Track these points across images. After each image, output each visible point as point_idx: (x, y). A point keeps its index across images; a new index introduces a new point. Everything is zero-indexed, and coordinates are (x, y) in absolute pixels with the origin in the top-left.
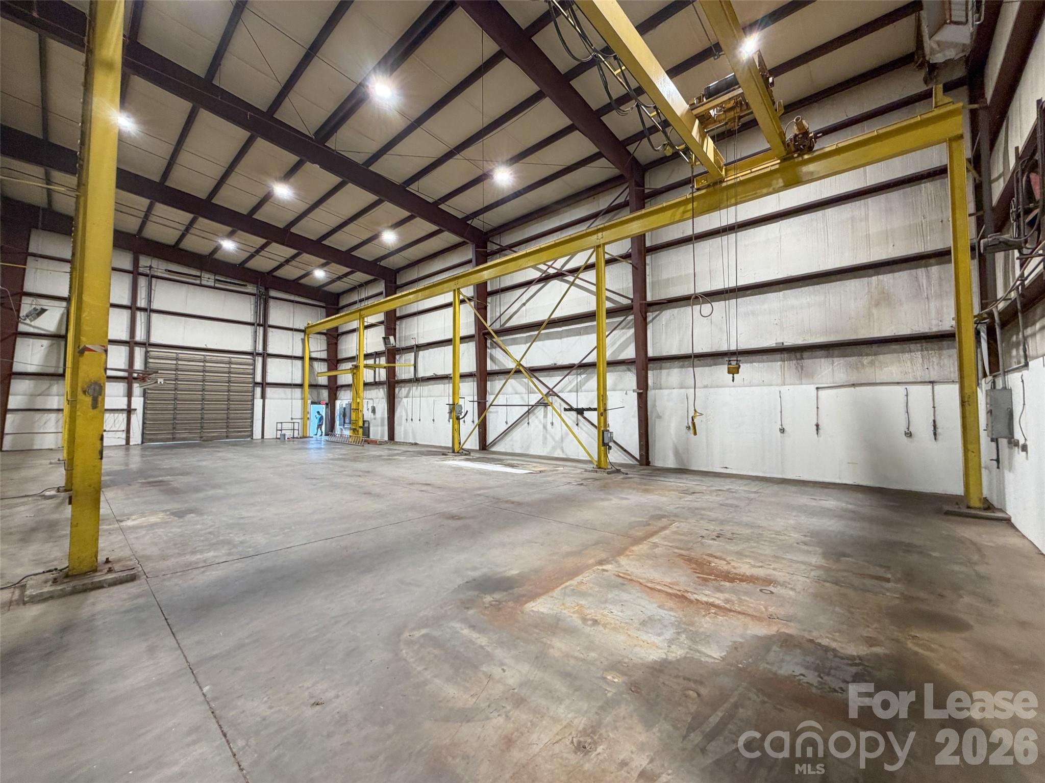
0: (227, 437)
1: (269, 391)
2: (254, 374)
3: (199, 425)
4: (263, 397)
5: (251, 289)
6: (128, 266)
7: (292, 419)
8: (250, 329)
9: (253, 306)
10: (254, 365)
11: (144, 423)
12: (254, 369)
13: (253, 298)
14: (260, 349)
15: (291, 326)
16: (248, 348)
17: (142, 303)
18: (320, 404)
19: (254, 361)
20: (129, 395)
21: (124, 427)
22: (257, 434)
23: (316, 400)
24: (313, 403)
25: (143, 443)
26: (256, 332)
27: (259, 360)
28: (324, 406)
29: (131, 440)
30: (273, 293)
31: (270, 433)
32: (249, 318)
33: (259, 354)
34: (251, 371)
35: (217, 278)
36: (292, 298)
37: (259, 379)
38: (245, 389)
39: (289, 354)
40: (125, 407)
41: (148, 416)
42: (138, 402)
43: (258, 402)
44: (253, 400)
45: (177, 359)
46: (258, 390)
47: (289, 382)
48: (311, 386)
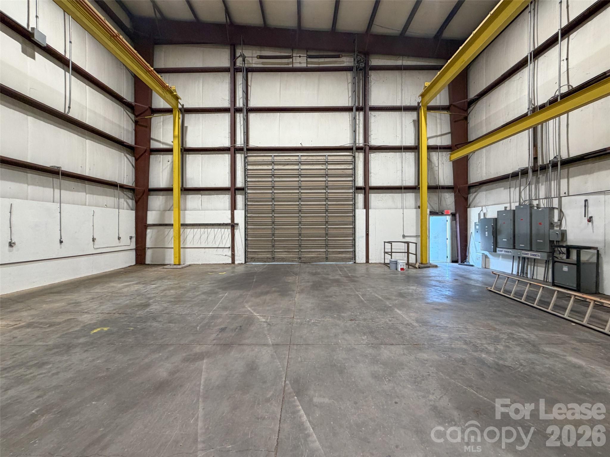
0: (327, 259)
1: (374, 197)
2: (354, 175)
3: (297, 243)
4: (366, 206)
5: (347, 61)
6: (225, 63)
7: (404, 236)
8: (346, 117)
9: (350, 85)
10: (354, 162)
11: (246, 240)
12: (354, 169)
13: (349, 75)
14: (360, 142)
15: (398, 104)
16: (346, 142)
17: (240, 103)
18: (442, 214)
19: (354, 157)
20: (233, 207)
21: (229, 244)
22: (361, 257)
23: (436, 209)
24: (432, 213)
25: (246, 262)
26: (355, 118)
27: (360, 156)
28: (449, 218)
29: (236, 258)
30: (375, 62)
31: (376, 257)
32: (345, 101)
33: (359, 149)
34: (350, 172)
35: (309, 54)
36: (399, 62)
37: (360, 182)
38: (345, 196)
39: (397, 144)
40: (229, 221)
41: (250, 232)
42: (240, 216)
43: (360, 213)
44: (354, 211)
45: (273, 163)
46: (360, 197)
47: (398, 184)
48: (430, 188)
